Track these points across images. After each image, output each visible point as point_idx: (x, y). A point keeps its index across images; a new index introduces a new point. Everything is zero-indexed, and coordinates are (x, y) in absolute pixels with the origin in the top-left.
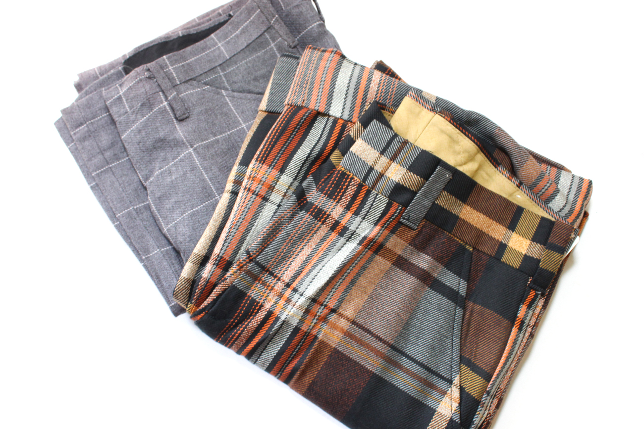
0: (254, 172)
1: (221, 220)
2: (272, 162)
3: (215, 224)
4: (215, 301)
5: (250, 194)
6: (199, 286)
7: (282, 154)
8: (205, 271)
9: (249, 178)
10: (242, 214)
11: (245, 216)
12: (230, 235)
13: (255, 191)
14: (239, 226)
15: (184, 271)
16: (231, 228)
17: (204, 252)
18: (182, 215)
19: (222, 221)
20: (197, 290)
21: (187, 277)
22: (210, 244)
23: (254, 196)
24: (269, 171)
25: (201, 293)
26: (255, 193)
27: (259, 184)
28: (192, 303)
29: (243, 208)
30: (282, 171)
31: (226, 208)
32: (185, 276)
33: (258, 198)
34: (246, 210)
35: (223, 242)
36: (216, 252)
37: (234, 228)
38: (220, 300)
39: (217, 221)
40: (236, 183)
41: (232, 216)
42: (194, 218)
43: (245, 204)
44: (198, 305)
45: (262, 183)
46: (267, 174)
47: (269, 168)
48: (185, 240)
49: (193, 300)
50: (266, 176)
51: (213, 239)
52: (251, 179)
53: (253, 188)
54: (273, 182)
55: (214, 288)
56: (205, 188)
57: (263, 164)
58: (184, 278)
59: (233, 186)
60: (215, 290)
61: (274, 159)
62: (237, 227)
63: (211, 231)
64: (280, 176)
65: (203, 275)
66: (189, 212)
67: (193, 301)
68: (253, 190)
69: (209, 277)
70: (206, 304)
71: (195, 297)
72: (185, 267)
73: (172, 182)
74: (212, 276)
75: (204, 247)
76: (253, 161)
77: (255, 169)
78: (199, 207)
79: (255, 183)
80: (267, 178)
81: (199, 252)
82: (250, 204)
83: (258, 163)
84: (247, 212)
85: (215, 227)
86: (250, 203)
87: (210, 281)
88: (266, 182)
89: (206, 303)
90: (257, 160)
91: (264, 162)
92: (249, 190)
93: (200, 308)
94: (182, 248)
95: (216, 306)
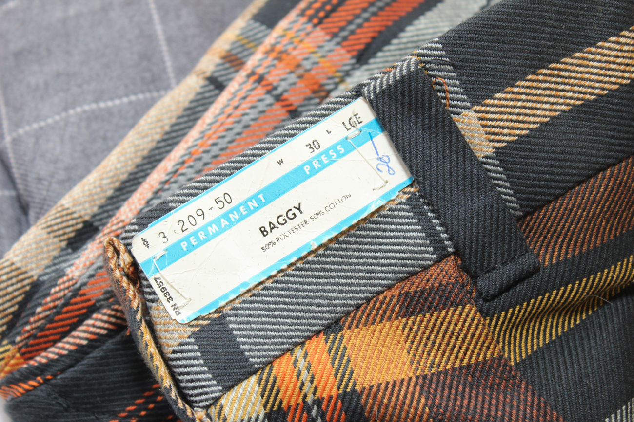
0: (285, 41)
1: (158, 137)
2: (342, 29)
3: (137, 142)
4: (81, 352)
5: (260, 91)
6: (49, 299)
7: (374, 14)
8: (77, 261)
9: (267, 53)
10: (223, 137)
11: (230, 142)
12: (175, 182)
13: (275, 88)
14: (206, 164)
15: (16, 246)
16: (183, 163)
17: (87, 211)
18: (66, 109)
19: (159, 142)
20: (39, 309)
21: (18, 265)
22: (110, 193)
23: (269, 100)
24: (327, 48)
25: (49, 319)
26: (275, 92)
27: (292, 72)
28: (13, 343)
29: (231, 120)
30: (362, 57)
31: (180, 112)
32: (15, 259)
33: (277, 106)
34: (238, 128)
35: (149, 195)
36: (123, 217)
37: (191, 167)
38: (97, 353)
39: (146, 136)
40: (230, 62)
41: (194, 134)
42: (94, 126)
43: (239, 112)
44: (28, 353)
45: (300, 71)
46: (319, 54)
47: (330, 41)
48: (52, 176)
49: (19, 334)
50: (315, 58)
51: (124, 182)
52: (274, 55)
53: (271, 79)
54: (330, 78)
55: (87, 316)
56: (148, 56)
57: (315, 26)
58: (12, 264)
59: (218, 65)
60: (90, 322)
61: (350, 23)
62: (199, 165)
63: (122, 159)
64: (353, 69)
65: (68, 271)
66: (87, 107)
67: (18, 339)
68: (270, 84)
69: (84, 279)
70: (51, 356)
71: (28, 328)
72: (24, 238)
73: (64, 21)
74: (92, 280)
75: (91, 195)
76: (293, 15)
77: (291, 34)
78: (117, 102)
79: (281, 65)
80: (317, 63)
81: (74, 206)
82: (252, 116)
83: (304, 20)
84: (239, 134)
85: (136, 152)
86: (253, 114)
87: (81, 292)
88: (313, 72)
89: (52, 353)
90: (302, 14)
91: (320, 22)
92: (260, 79)
93: (32, 362)
94: (37, 193)
95: (78, 367)
